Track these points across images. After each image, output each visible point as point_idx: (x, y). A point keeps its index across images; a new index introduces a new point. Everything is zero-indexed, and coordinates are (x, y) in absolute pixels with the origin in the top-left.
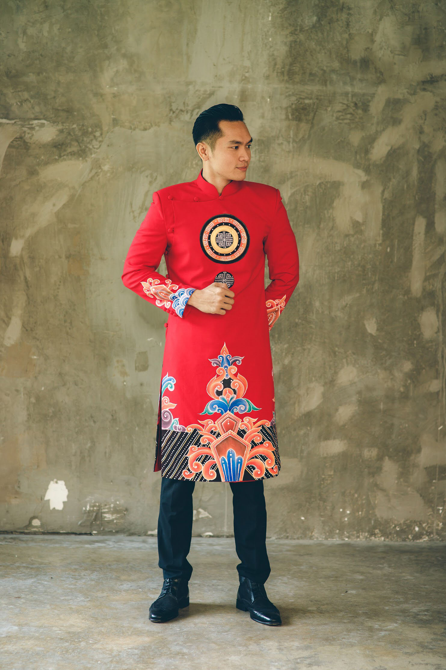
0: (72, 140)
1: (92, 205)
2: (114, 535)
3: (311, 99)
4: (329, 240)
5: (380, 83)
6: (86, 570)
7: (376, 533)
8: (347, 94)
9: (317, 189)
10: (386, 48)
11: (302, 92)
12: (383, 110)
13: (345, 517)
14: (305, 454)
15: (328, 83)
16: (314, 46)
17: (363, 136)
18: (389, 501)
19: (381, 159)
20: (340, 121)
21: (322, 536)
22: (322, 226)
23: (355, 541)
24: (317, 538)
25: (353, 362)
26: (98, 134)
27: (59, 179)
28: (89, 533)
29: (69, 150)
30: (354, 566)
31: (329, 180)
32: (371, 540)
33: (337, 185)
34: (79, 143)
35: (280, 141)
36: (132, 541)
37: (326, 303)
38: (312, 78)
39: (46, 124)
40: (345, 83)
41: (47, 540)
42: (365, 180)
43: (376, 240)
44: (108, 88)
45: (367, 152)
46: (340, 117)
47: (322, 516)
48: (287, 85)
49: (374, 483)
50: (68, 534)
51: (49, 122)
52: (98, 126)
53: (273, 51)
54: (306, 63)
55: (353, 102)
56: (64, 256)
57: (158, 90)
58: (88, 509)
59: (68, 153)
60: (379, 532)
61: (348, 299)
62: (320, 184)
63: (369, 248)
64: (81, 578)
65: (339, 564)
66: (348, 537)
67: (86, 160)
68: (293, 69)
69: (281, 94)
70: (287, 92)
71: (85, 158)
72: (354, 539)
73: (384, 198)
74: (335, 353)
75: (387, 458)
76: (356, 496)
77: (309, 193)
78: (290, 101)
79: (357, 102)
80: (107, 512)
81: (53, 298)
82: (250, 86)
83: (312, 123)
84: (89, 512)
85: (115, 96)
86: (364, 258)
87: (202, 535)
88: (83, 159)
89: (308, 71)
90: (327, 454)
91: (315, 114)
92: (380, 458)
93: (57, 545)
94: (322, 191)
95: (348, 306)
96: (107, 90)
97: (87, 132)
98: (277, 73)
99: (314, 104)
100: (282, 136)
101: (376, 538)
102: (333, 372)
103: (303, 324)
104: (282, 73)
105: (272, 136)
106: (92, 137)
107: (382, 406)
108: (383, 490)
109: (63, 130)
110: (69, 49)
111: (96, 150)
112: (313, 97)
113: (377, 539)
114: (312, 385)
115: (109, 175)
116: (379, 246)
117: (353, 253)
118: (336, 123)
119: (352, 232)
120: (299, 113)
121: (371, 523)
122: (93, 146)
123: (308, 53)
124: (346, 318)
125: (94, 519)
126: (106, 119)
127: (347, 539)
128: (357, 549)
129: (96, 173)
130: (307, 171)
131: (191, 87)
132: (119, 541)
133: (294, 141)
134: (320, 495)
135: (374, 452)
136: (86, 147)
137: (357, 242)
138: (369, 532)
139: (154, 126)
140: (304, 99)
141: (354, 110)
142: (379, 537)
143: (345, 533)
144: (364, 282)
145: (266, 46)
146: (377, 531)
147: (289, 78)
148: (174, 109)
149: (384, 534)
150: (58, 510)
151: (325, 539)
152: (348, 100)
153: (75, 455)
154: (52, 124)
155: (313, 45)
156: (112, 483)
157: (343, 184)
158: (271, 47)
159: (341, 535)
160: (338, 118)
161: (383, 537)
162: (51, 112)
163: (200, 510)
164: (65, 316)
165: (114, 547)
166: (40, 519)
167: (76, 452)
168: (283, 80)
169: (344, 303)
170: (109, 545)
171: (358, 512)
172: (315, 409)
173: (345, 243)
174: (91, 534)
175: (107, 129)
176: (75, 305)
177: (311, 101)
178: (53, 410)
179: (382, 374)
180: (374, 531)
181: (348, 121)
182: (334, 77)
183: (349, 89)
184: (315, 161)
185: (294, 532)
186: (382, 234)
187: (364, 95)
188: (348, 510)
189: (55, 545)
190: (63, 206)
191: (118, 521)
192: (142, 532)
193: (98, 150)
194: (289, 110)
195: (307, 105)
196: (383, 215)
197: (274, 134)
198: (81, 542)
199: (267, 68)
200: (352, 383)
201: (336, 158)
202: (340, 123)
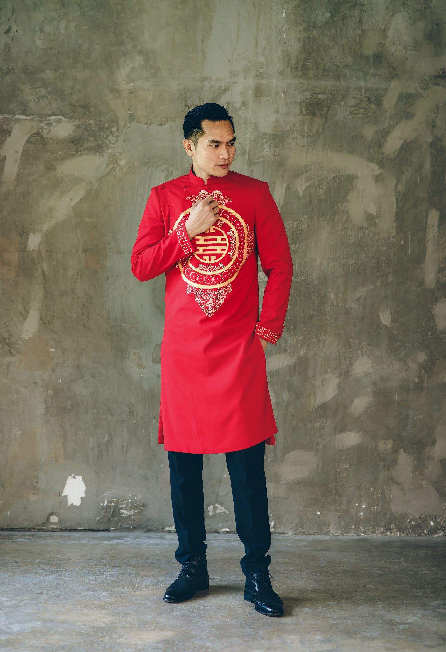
0: (88, 135)
1: (109, 199)
2: (132, 532)
3: (324, 93)
4: (344, 233)
5: (392, 78)
6: (105, 565)
7: (392, 528)
8: (360, 89)
9: (331, 183)
10: (399, 44)
11: (315, 87)
12: (396, 104)
13: (360, 512)
14: (321, 447)
15: (342, 77)
16: (328, 42)
17: (376, 131)
18: (405, 494)
19: (394, 153)
20: (354, 116)
21: (338, 531)
22: (336, 219)
23: (371, 536)
24: (333, 534)
25: (368, 353)
26: (114, 129)
27: (76, 174)
28: (106, 530)
29: (86, 145)
30: (371, 560)
31: (343, 174)
32: (387, 535)
33: (351, 179)
34: (95, 138)
35: (295, 135)
36: (150, 537)
37: (341, 296)
38: (326, 73)
39: (63, 120)
40: (358, 78)
41: (65, 537)
42: (379, 174)
43: (390, 233)
44: (124, 84)
45: (380, 146)
46: (353, 111)
47: (338, 511)
48: (301, 81)
49: (389, 476)
50: (85, 530)
51: (66, 118)
52: (115, 121)
53: (287, 47)
54: (320, 59)
55: (366, 97)
56: (81, 250)
57: (174, 86)
58: (105, 505)
59: (84, 149)
60: (394, 527)
61: (362, 291)
62: (334, 177)
63: (383, 240)
64: (101, 574)
65: (356, 559)
66: (364, 533)
67: (103, 155)
68: (307, 65)
69: (295, 90)
70: (301, 87)
71: (102, 153)
72: (370, 534)
73: (397, 191)
74: (350, 345)
75: (402, 450)
76: (372, 489)
77: (324, 187)
78: (304, 96)
79: (370, 97)
80: (124, 507)
81: (70, 291)
82: (264, 82)
83: (326, 118)
84: (107, 507)
85: (131, 92)
86: (377, 250)
87: (219, 531)
88: (99, 154)
89: (322, 67)
90: (343, 447)
91: (329, 108)
92: (395, 451)
93: (76, 542)
94: (336, 185)
95: (362, 297)
96: (124, 86)
97: (104, 127)
98: (291, 68)
99: (328, 98)
100: (296, 131)
101: (391, 533)
102: (348, 363)
103: (318, 316)
104: (296, 68)
105: (287, 131)
106: (108, 132)
107: (396, 398)
108: (398, 484)
109: (80, 125)
110: (85, 46)
111: (112, 145)
112: (327, 92)
113: (393, 534)
114: (327, 376)
115: (125, 169)
116: (392, 239)
117: (367, 245)
118: (350, 117)
119: (366, 225)
120: (313, 108)
121: (387, 518)
122: (109, 141)
123: (321, 49)
124: (361, 310)
125: (111, 516)
126: (122, 115)
127: (363, 535)
128: (374, 544)
129: (113, 167)
130: (321, 165)
131: (206, 83)
132: (137, 537)
133: (308, 135)
134: (336, 488)
135: (389, 445)
136: (103, 142)
137: (371, 235)
138: (384, 527)
139: (170, 121)
140: (318, 94)
141: (367, 105)
142: (394, 532)
143: (361, 528)
144: (378, 274)
145: (280, 42)
146: (392, 526)
147: (303, 73)
148: (190, 105)
149: (400, 529)
150: (76, 507)
151: (341, 535)
152: (361, 95)
153: (92, 449)
154: (69, 120)
155: (326, 40)
156: (129, 478)
157: (357, 178)
158: (285, 43)
159: (357, 530)
160: (351, 113)
161: (399, 532)
162: (68, 109)
163: (217, 505)
164: (82, 309)
165: (132, 543)
166: (58, 516)
167: (93, 446)
168: (297, 76)
169: (359, 295)
170: (128, 542)
171: (374, 507)
172: (330, 401)
173: (359, 235)
174: (108, 531)
175: (123, 124)
176: (92, 298)
177: (325, 96)
178: (71, 402)
179: (397, 365)
180: (389, 525)
181: (361, 116)
182: (347, 72)
183: (362, 84)
184: (329, 154)
185: (310, 528)
186: (396, 226)
187: (377, 89)
188: (363, 505)
189: (74, 542)
190: (79, 200)
191: (136, 517)
192: (160, 528)
193: (114, 146)
194: (303, 105)
195: (321, 100)
196: (397, 207)
197: (288, 128)
198: (99, 539)
199: (281, 64)
200: (367, 374)
201: (349, 152)
202: (354, 118)
